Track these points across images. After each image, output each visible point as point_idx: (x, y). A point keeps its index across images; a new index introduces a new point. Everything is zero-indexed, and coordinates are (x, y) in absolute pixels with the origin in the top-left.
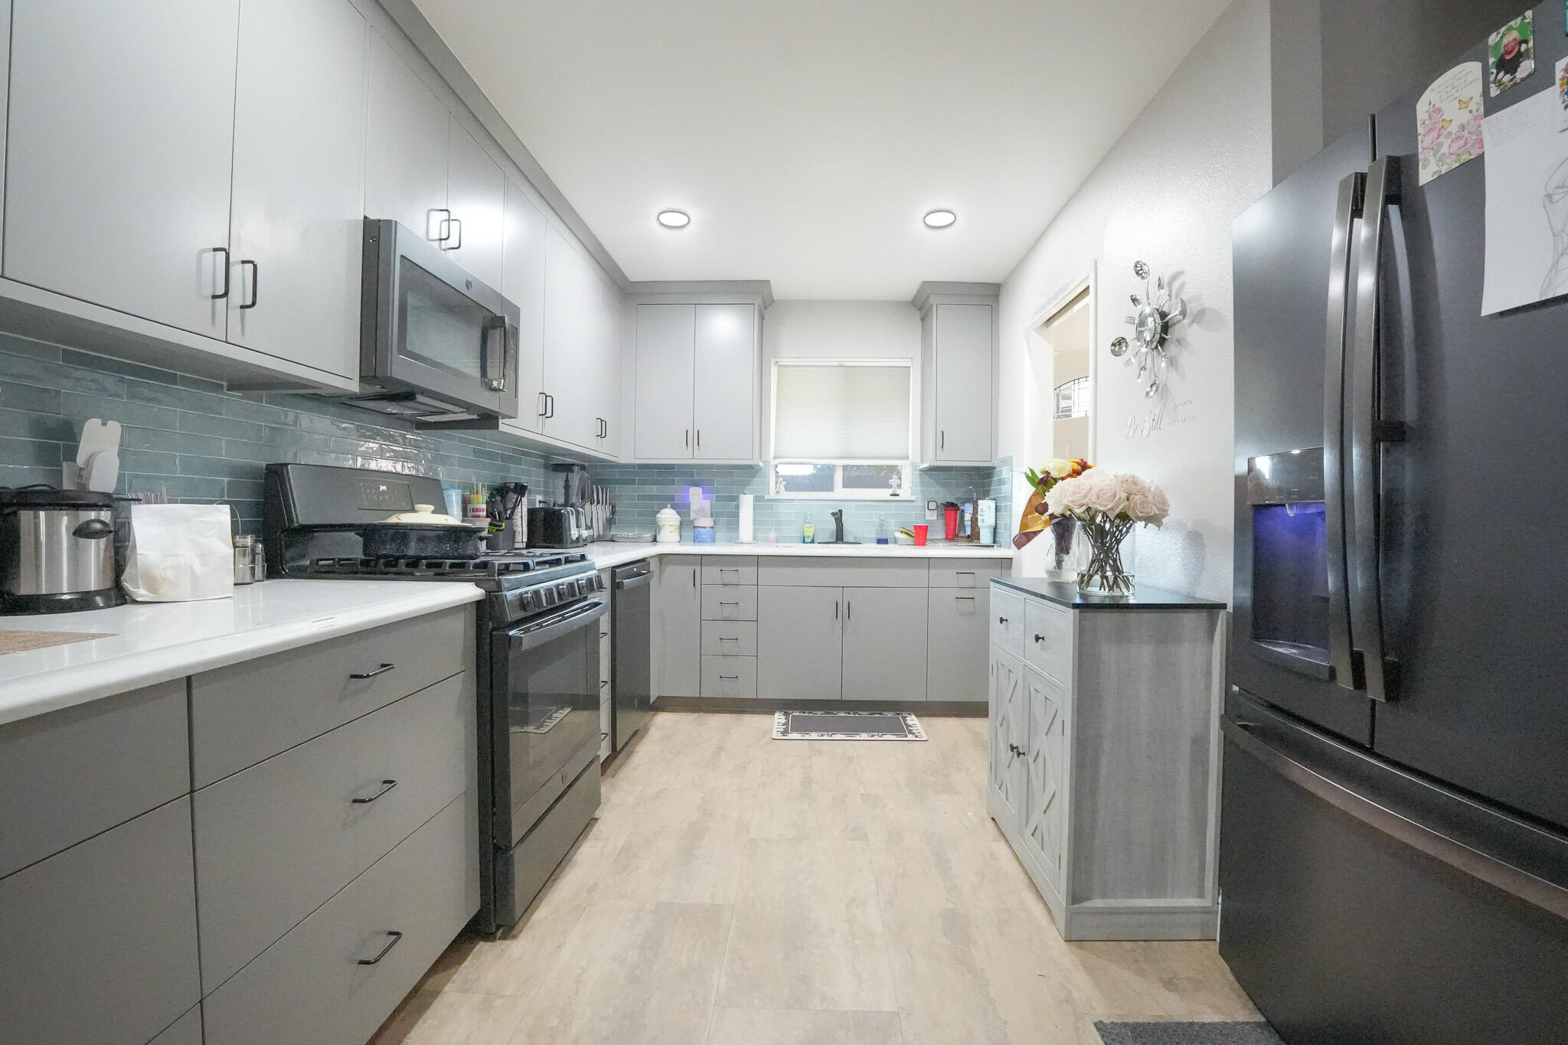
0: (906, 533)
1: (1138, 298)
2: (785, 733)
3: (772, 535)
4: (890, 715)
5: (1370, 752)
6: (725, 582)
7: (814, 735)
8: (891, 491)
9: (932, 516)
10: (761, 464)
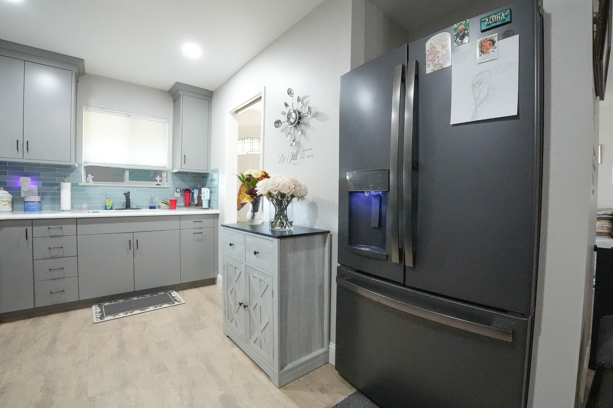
0: (165, 203)
1: (288, 104)
2: (102, 317)
3: (85, 206)
4: (162, 293)
5: (404, 285)
6: (52, 235)
7: (121, 315)
8: (156, 183)
9: (178, 195)
10: (77, 165)
